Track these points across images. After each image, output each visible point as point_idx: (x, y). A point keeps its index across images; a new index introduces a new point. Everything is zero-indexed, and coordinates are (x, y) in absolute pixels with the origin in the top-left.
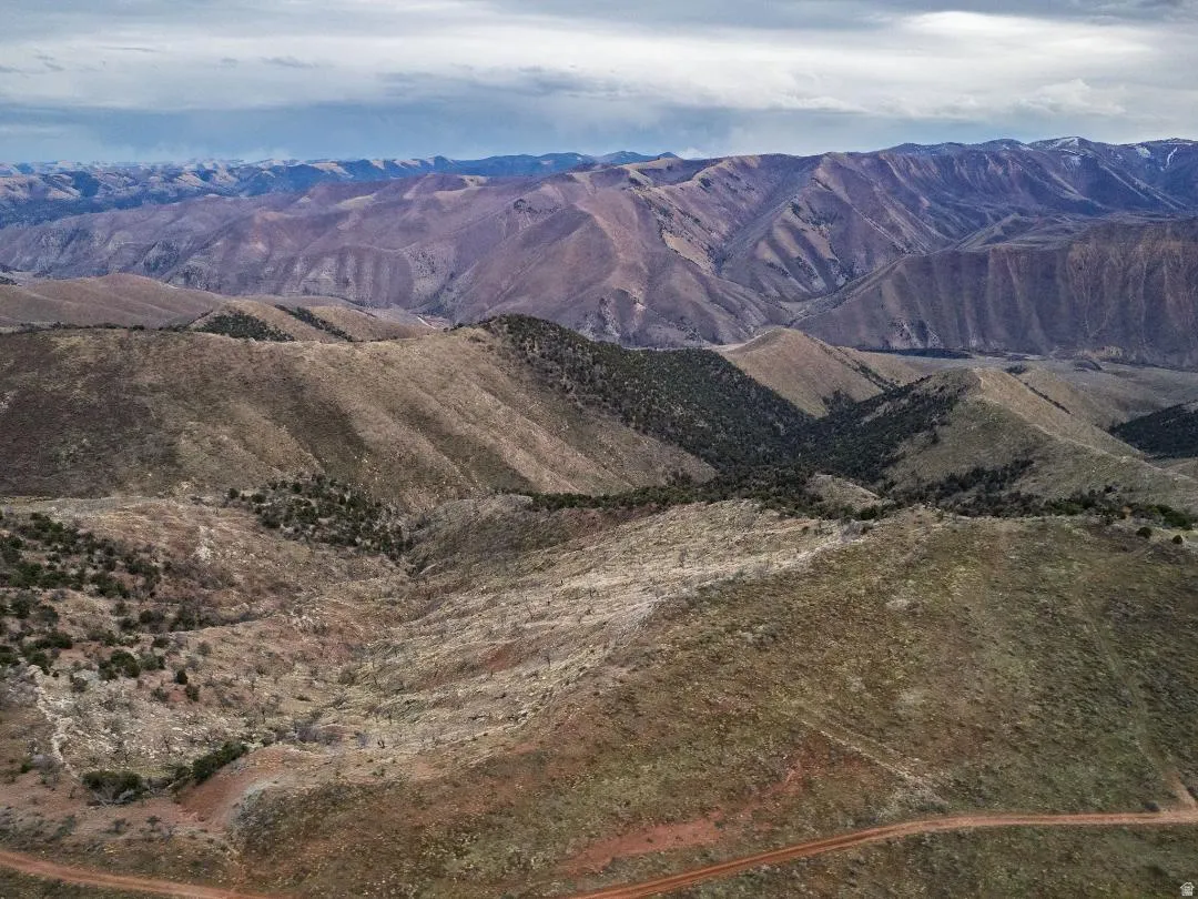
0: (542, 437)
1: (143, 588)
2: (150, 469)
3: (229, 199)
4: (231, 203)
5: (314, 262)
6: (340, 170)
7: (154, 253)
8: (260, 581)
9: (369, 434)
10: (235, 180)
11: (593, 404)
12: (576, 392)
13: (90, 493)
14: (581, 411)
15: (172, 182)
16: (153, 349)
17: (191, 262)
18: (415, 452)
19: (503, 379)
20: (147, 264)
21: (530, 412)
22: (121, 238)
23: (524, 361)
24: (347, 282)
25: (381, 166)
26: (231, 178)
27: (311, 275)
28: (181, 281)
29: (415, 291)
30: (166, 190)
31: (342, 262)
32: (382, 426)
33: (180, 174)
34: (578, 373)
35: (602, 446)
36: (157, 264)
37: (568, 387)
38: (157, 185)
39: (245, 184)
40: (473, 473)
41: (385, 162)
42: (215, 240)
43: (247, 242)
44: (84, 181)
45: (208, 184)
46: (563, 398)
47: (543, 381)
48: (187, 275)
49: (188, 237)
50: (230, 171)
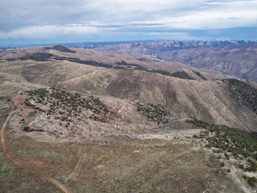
0: (224, 109)
1: (104, 113)
2: (134, 96)
3: (206, 48)
4: (207, 49)
5: (218, 63)
6: (236, 43)
7: (187, 58)
8: (126, 119)
9: (179, 99)
10: (211, 44)
11: (245, 104)
12: (241, 101)
13: (122, 98)
14: (240, 105)
15: (197, 44)
16: (147, 75)
17: (193, 61)
18: (188, 105)
19: (221, 93)
20: (185, 60)
21: (225, 103)
22: (183, 55)
23: (229, 90)
24: (225, 68)
25: (247, 42)
26: (210, 43)
27: (217, 66)
28: (190, 64)
29: (241, 72)
30: (196, 46)
31: (225, 63)
32: (183, 98)
33: (200, 42)
34: (245, 96)
35: (242, 115)
36: (187, 60)
37: (239, 99)
38: (194, 44)
39: (213, 45)
40: (200, 113)
41: (248, 41)
42: (200, 56)
43: (206, 57)
44: (181, 43)
45: (205, 45)
46: (236, 101)
47: (233, 96)
48: (191, 63)
49: (195, 55)
50: (210, 42)
